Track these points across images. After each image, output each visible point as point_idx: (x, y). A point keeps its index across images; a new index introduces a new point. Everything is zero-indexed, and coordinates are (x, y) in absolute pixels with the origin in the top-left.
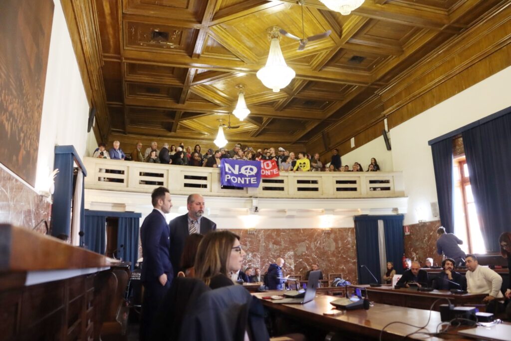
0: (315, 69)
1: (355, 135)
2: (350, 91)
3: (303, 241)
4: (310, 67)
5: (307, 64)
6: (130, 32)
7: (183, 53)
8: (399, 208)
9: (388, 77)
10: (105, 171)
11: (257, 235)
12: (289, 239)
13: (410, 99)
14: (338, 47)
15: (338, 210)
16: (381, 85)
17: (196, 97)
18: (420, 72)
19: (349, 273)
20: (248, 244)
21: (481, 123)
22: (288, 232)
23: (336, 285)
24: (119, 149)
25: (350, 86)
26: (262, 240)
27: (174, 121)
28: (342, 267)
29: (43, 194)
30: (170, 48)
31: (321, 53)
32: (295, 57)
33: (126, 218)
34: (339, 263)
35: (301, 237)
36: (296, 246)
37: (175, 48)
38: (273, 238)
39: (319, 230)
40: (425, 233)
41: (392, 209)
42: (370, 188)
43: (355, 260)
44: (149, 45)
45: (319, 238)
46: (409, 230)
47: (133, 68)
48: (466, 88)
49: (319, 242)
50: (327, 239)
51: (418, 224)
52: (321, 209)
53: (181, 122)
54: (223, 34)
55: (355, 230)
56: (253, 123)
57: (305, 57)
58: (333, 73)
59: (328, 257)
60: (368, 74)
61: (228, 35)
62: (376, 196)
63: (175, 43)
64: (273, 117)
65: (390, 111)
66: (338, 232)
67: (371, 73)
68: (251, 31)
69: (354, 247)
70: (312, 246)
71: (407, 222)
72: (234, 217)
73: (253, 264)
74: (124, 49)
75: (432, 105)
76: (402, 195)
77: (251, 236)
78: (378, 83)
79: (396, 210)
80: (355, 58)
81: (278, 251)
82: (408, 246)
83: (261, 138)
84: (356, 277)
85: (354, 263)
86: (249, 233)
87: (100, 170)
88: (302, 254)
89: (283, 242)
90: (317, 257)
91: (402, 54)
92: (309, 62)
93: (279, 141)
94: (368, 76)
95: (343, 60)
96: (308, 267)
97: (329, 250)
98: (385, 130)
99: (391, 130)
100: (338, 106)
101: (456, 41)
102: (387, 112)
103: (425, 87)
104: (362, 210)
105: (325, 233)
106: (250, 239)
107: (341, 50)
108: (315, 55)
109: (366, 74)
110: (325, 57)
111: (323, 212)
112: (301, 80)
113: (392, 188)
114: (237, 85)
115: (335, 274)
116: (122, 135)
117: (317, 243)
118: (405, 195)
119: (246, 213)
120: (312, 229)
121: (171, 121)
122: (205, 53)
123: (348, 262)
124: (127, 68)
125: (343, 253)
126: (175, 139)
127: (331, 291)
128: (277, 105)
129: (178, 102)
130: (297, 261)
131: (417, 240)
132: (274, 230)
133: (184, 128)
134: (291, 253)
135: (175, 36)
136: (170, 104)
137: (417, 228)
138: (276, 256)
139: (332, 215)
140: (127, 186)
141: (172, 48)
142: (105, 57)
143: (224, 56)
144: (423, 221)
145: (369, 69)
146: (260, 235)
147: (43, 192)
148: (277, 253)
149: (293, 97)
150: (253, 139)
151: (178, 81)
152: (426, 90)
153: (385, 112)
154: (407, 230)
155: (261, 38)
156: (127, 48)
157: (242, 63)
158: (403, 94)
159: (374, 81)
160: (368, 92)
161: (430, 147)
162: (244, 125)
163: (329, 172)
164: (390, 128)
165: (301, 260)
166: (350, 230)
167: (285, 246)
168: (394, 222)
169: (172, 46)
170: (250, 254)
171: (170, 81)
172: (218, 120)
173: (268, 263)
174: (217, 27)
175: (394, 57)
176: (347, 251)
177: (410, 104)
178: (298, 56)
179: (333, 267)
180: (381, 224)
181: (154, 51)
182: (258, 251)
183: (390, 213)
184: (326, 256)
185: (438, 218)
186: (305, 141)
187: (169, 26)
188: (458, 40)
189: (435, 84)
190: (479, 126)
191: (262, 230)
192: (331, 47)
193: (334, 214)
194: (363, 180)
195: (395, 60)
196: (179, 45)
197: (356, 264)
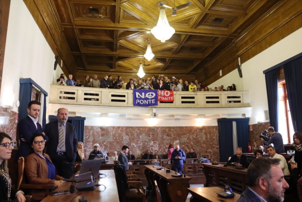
0: (192, 28)
1: (222, 68)
2: (217, 40)
3: (185, 134)
4: (189, 26)
5: (187, 25)
6: (76, 10)
7: (109, 20)
8: (246, 114)
9: (240, 31)
10: (64, 93)
11: (157, 130)
12: (177, 132)
13: (253, 44)
14: (204, 12)
15: (207, 115)
16: (236, 36)
17: (123, 47)
18: (259, 27)
19: (214, 154)
20: (151, 136)
21: (295, 59)
22: (176, 128)
23: (201, 162)
24: (72, 79)
25: (217, 38)
26: (160, 134)
27: (113, 62)
28: (210, 150)
29: (8, 107)
30: (101, 18)
31: (194, 17)
32: (178, 20)
33: (76, 120)
34: (208, 148)
35: (183, 131)
36: (181, 137)
37: (104, 18)
38: (166, 132)
39: (195, 128)
40: (261, 130)
41: (242, 115)
42: (228, 101)
43: (218, 146)
44: (88, 17)
45: (195, 132)
46: (252, 128)
47: (82, 31)
48: (286, 36)
49: (195, 135)
50: (200, 133)
51: (257, 124)
52: (197, 115)
53: (117, 62)
54: (131, 8)
55: (218, 128)
56: (161, 62)
57: (185, 20)
58: (203, 30)
59: (201, 144)
60: (227, 30)
61: (134, 8)
62: (232, 107)
63: (103, 15)
64: (172, 58)
65: (242, 52)
66: (207, 129)
67: (228, 29)
68: (148, 5)
69: (218, 138)
70: (191, 137)
71: (251, 123)
72: (142, 119)
73: (154, 148)
74: (74, 20)
75: (266, 48)
76: (248, 105)
77: (153, 131)
78: (233, 35)
79: (244, 115)
80: (216, 20)
81: (170, 140)
82: (252, 138)
83: (167, 71)
84: (218, 157)
85: (217, 148)
86: (151, 129)
87: (61, 92)
88: (184, 142)
89: (172, 135)
90: (194, 144)
91: (246, 16)
92: (187, 23)
93: (178, 73)
94: (226, 31)
95: (209, 21)
96: (188, 150)
97: (201, 140)
98: (239, 65)
99: (242, 65)
100: (211, 51)
101: (280, 5)
102: (239, 53)
103: (261, 36)
104: (222, 115)
105: (199, 129)
106: (152, 133)
107: (206, 14)
108: (191, 18)
109: (226, 29)
110: (197, 20)
111: (197, 116)
112: (185, 34)
113: (241, 101)
114: (146, 39)
115: (205, 154)
116: (83, 71)
117: (194, 135)
118: (250, 106)
119: (149, 117)
120: (191, 127)
121: (111, 62)
122: (123, 20)
123: (213, 147)
124: (78, 31)
125: (210, 142)
126: (116, 73)
127: (197, 166)
128: (173, 51)
129: (113, 51)
130: (182, 146)
131: (257, 134)
132: (167, 127)
133: (120, 66)
134: (178, 141)
135: (103, 11)
136: (108, 52)
137: (257, 127)
138: (168, 143)
139: (203, 118)
140: (77, 102)
141: (102, 18)
142: (63, 25)
143: (135, 22)
144: (260, 122)
145: (227, 26)
146: (158, 131)
147: (7, 106)
148: (169, 141)
149: (181, 46)
150: (162, 72)
151: (110, 38)
152: (262, 38)
153: (238, 53)
154: (251, 128)
155: (155, 9)
156: (76, 19)
157: (146, 25)
158: (249, 41)
159: (230, 34)
160: (228, 41)
161: (264, 74)
162: (156, 63)
163: (204, 92)
164: (241, 63)
165: (184, 146)
166: (215, 128)
167: (174, 137)
168: (243, 123)
169: (102, 16)
170: (152, 142)
171: (106, 38)
172: (139, 61)
173: (163, 147)
174: (126, 3)
175: (242, 18)
176: (213, 141)
177: (253, 47)
178: (179, 19)
179: (204, 150)
180: (234, 124)
181: (92, 20)
182: (157, 140)
183: (240, 117)
184: (199, 144)
185: (268, 121)
186: (194, 73)
187: (97, 5)
188: (281, 4)
189: (268, 34)
190: (294, 60)
191: (159, 127)
192: (199, 13)
193: (204, 118)
194: (223, 96)
195: (242, 19)
196: (106, 15)
197: (219, 149)
